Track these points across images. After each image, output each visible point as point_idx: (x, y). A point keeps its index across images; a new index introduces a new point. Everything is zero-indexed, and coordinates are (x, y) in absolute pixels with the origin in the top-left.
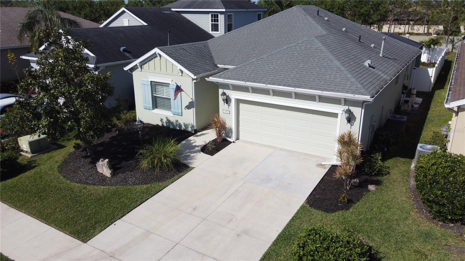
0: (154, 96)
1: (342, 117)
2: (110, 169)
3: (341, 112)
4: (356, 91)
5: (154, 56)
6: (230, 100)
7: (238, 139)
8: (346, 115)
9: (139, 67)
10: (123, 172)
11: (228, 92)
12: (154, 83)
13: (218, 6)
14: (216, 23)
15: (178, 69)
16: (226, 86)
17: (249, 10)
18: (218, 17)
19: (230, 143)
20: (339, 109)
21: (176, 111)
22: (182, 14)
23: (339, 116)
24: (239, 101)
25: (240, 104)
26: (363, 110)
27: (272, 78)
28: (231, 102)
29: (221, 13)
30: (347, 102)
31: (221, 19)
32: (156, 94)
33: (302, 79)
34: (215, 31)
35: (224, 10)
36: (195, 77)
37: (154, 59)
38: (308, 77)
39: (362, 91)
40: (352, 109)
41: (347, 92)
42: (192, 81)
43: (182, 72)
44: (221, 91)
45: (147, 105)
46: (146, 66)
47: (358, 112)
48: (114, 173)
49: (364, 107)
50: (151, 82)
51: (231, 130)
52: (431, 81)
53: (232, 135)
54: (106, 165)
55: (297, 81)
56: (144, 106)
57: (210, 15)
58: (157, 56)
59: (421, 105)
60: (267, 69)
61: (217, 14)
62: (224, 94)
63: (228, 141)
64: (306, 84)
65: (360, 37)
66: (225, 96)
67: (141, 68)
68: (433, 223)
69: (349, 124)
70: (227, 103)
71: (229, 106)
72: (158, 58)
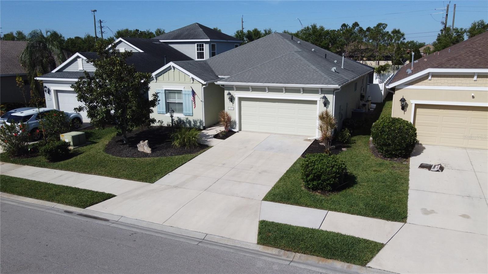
0: (168, 102)
1: (320, 103)
2: (150, 148)
3: (319, 99)
4: (329, 83)
5: (169, 68)
6: (234, 99)
7: (240, 130)
8: (323, 101)
9: (155, 79)
10: (160, 150)
11: (232, 92)
12: (167, 91)
13: (203, 37)
14: (202, 51)
15: (191, 77)
16: (231, 88)
17: (229, 41)
18: (203, 46)
19: (235, 132)
20: (317, 97)
21: (188, 112)
22: (169, 45)
23: (318, 102)
24: (241, 99)
25: (242, 101)
26: (334, 96)
27: (267, 79)
28: (234, 100)
29: (206, 42)
30: (323, 91)
31: (206, 47)
32: (169, 100)
33: (289, 78)
34: (200, 58)
35: (209, 40)
36: (205, 83)
37: (168, 71)
38: (294, 77)
39: (333, 82)
40: (327, 96)
41: (323, 84)
42: (202, 87)
43: (193, 79)
44: (226, 92)
45: (161, 110)
46: (160, 78)
47: (331, 98)
48: (153, 151)
49: (335, 94)
50: (165, 90)
51: (235, 123)
52: (382, 94)
53: (235, 127)
54: (146, 144)
55: (286, 79)
56: (158, 111)
57: (196, 45)
58: (171, 69)
59: (375, 109)
60: (262, 74)
61: (202, 43)
62: (229, 94)
63: (233, 131)
64: (293, 81)
65: (326, 55)
66: (230, 95)
67: (157, 80)
68: (385, 159)
69: (325, 107)
70: (231, 102)
71: (233, 103)
72: (172, 70)
